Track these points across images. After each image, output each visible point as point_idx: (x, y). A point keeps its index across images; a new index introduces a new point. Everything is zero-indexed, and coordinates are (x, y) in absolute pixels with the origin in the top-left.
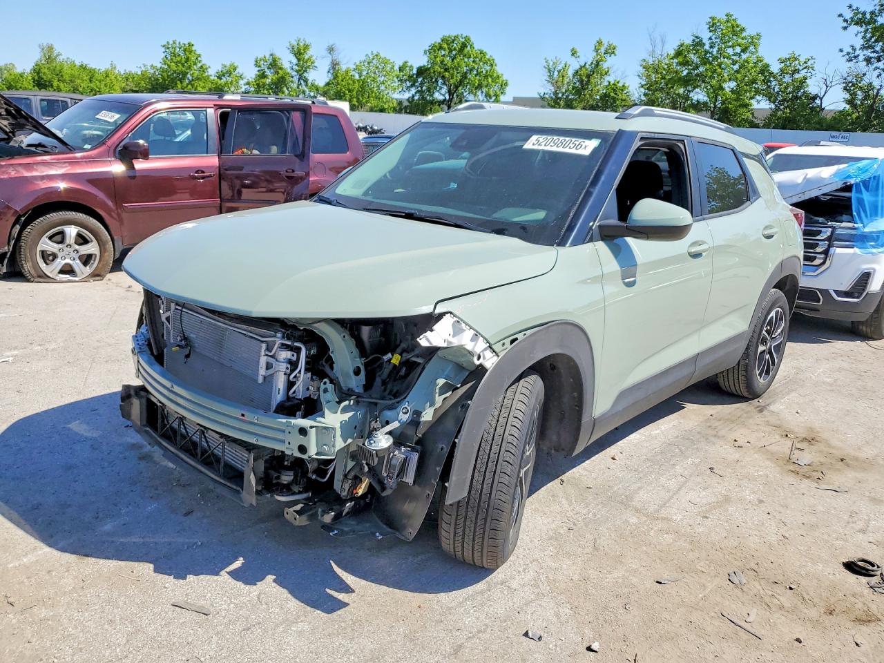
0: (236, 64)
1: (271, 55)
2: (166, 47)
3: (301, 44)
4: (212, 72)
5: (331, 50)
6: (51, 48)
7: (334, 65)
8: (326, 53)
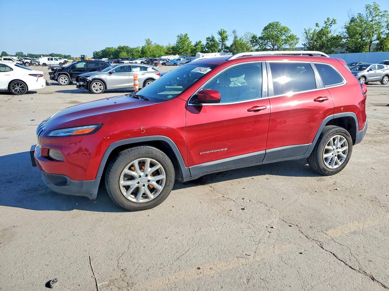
0: (201, 41)
1: (212, 36)
2: (178, 36)
3: (223, 31)
4: (193, 44)
5: (234, 32)
6: (149, 40)
7: (236, 37)
8: (232, 34)
